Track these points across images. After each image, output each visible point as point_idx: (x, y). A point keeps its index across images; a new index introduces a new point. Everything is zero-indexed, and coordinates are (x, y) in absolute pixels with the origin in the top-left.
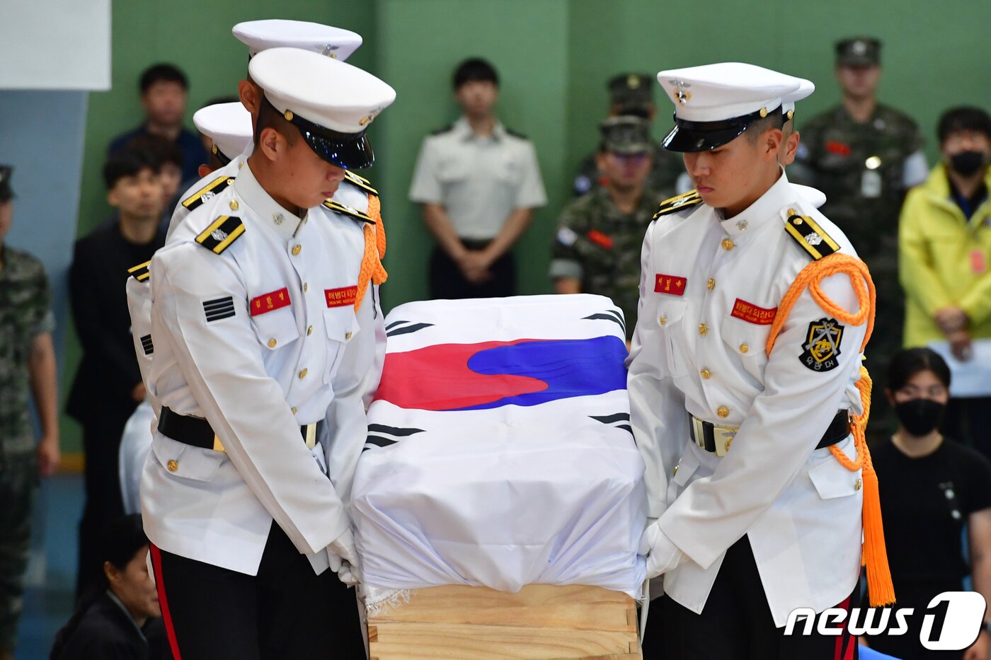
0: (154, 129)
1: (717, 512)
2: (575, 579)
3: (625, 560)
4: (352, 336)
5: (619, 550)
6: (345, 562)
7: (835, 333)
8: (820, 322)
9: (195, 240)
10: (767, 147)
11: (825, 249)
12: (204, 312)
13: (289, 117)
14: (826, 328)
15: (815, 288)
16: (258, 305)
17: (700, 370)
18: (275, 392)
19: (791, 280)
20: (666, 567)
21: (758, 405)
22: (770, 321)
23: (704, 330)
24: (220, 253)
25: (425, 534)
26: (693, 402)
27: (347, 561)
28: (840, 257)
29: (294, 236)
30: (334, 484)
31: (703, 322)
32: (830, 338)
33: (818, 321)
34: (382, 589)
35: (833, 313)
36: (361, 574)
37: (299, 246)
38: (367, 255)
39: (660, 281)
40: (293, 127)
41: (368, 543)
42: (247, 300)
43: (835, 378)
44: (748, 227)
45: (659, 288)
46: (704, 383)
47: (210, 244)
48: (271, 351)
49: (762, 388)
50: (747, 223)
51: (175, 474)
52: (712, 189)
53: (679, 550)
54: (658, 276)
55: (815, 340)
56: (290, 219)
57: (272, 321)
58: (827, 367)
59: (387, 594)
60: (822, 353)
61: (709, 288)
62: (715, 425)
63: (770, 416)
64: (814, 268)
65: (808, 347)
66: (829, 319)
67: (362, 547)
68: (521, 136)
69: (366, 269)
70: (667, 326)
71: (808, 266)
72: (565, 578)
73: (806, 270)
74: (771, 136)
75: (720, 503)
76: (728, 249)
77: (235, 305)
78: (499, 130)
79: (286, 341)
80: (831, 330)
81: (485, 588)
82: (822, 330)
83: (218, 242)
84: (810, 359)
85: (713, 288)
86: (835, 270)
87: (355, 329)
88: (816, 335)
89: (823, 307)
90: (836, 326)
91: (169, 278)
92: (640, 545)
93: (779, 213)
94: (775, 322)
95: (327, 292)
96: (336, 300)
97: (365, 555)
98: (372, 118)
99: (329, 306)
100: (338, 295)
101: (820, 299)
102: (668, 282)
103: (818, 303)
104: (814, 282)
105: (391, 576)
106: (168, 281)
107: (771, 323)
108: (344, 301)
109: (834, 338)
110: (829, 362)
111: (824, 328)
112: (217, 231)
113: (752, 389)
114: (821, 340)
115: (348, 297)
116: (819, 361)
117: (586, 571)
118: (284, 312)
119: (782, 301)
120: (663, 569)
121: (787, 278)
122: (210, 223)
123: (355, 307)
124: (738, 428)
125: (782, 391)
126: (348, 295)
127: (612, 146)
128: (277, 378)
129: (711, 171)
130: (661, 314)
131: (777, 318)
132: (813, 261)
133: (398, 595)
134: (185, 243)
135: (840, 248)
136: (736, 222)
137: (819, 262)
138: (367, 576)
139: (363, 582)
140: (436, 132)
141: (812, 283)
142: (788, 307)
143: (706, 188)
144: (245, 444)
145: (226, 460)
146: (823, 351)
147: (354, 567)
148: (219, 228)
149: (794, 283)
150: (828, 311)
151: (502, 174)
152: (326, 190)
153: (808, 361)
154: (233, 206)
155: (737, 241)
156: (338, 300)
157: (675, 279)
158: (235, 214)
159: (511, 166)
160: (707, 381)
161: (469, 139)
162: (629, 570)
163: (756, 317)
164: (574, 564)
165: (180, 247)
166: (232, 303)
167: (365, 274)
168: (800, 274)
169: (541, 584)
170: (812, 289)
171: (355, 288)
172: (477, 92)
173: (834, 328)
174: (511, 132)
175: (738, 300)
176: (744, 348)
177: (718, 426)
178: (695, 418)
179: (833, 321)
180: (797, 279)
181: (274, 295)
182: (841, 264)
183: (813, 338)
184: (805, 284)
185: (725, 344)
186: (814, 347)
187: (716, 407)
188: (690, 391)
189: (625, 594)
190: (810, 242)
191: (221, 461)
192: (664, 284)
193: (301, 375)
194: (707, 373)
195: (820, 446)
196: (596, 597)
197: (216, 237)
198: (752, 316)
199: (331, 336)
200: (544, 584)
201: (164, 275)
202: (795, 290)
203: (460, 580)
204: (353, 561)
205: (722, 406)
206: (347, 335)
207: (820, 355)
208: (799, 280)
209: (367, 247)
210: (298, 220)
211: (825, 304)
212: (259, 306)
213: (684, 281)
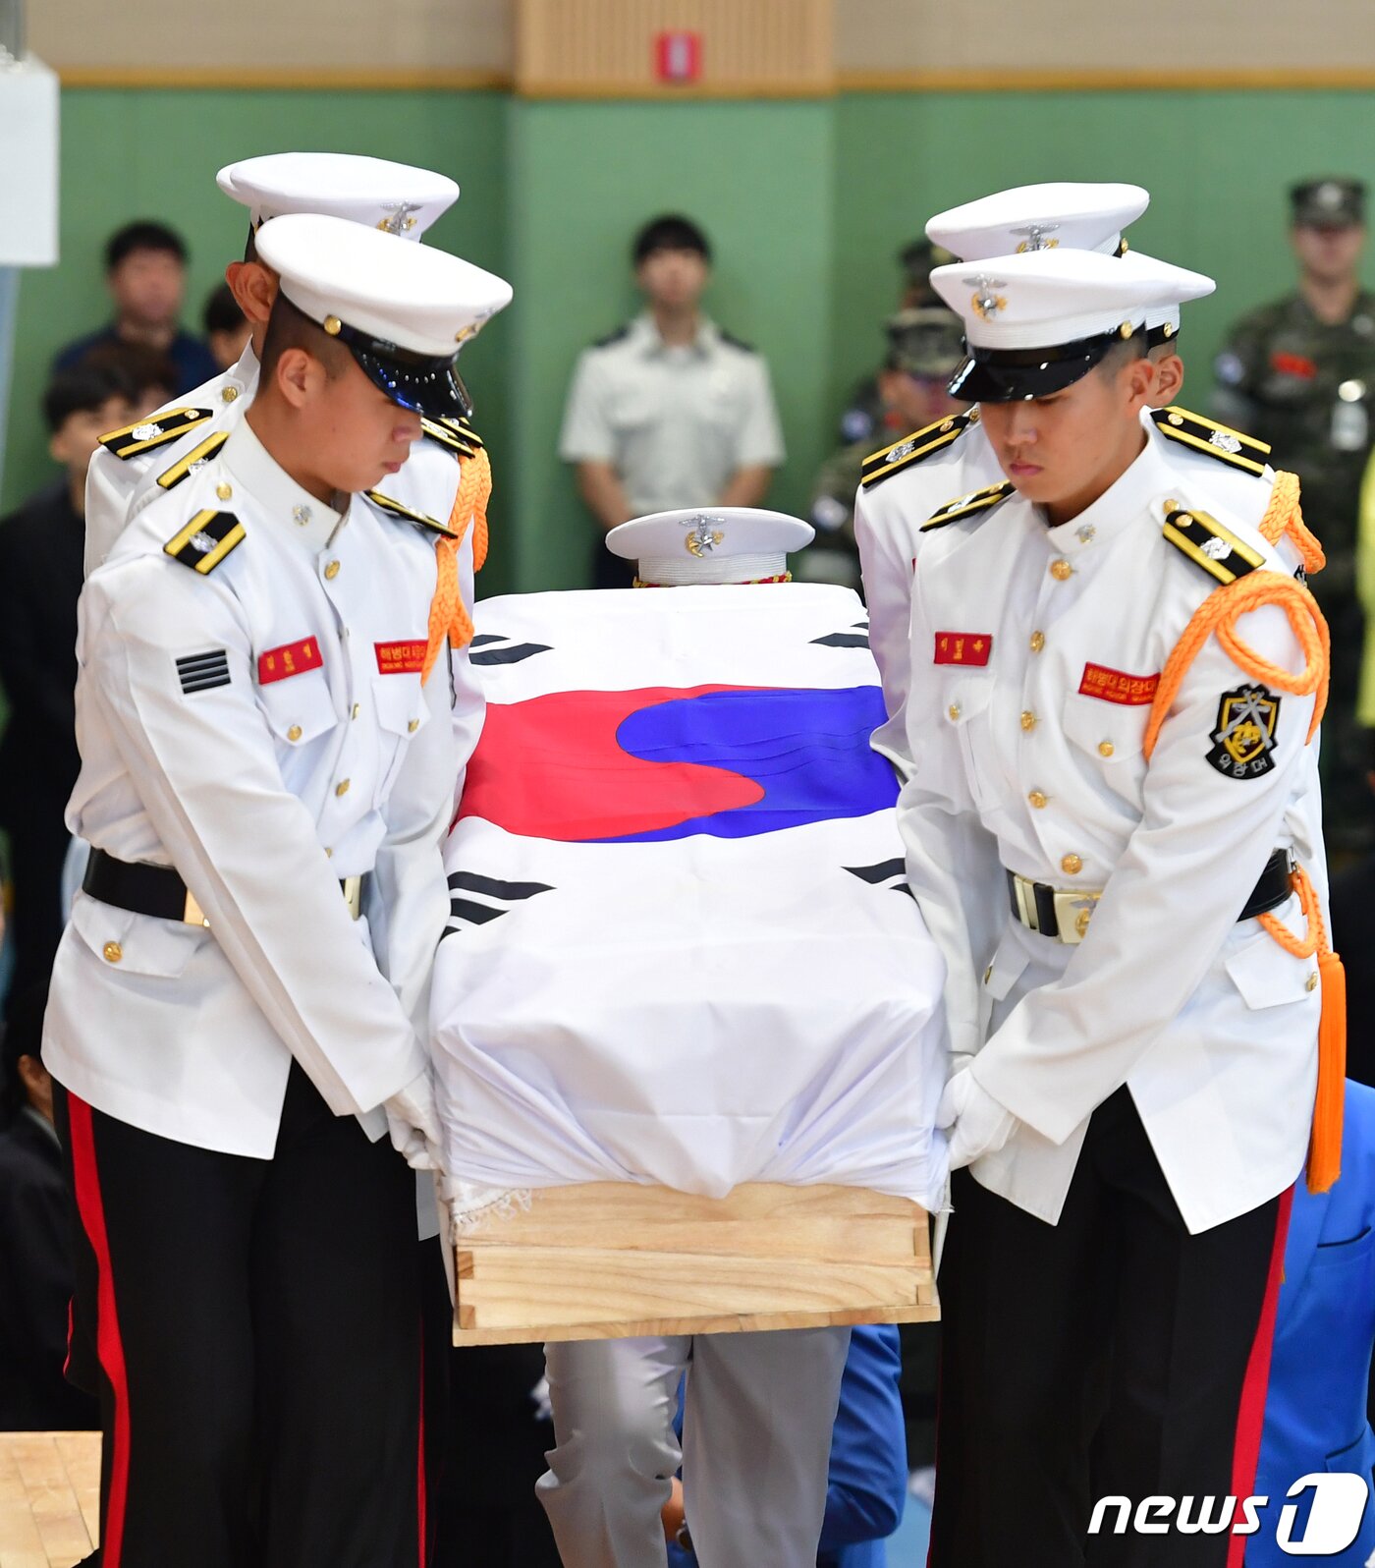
0: (130, 331)
1: (1072, 1042)
2: (822, 1176)
3: (913, 1142)
4: (419, 727)
5: (903, 1124)
6: (418, 1134)
7: (1265, 710)
8: (1239, 693)
9: (164, 550)
10: (1129, 391)
11: (1238, 565)
12: (177, 678)
13: (333, 328)
14: (1249, 701)
15: (1227, 634)
16: (271, 665)
17: (1026, 791)
18: (298, 819)
19: (1181, 622)
20: (984, 1147)
21: (1137, 847)
22: (1149, 697)
23: (1029, 722)
24: (208, 573)
25: (563, 1093)
26: (1016, 851)
27: (422, 1131)
28: (1267, 576)
29: (328, 545)
30: (398, 991)
31: (1026, 707)
32: (1258, 719)
33: (1234, 690)
34: (482, 1188)
35: (1262, 675)
36: (447, 1161)
37: (336, 564)
38: (441, 590)
39: (944, 644)
40: (338, 345)
41: (461, 1107)
42: (252, 658)
43: (1270, 790)
44: (1096, 537)
45: (942, 657)
46: (1036, 816)
47: (189, 557)
48: (291, 747)
49: (1138, 816)
50: (1093, 530)
51: (116, 966)
52: (1039, 469)
53: (1010, 1114)
54: (939, 637)
55: (1232, 723)
56: (323, 515)
57: (295, 692)
58: (1256, 770)
59: (492, 1195)
60: (1245, 747)
61: (1033, 649)
62: (1056, 887)
63: (1160, 864)
64: (1223, 599)
65: (1220, 737)
66: (1254, 685)
67: (450, 1113)
68: (745, 347)
69: (440, 615)
70: (962, 721)
71: (1211, 597)
72: (809, 1173)
73: (1208, 604)
74: (1136, 373)
75: (1079, 1024)
76: (1063, 578)
77: (231, 666)
78: (708, 335)
79: (319, 730)
80: (1259, 704)
81: (667, 1189)
82: (1243, 706)
83: (202, 555)
84: (1225, 759)
85: (1041, 649)
86: (1260, 600)
87: (423, 716)
88: (1233, 715)
89: (1243, 667)
90: (1267, 697)
91: (114, 618)
92: (938, 1111)
93: (1148, 508)
94: (1158, 699)
95: (378, 647)
96: (393, 661)
97: (453, 1127)
98: (478, 329)
99: (382, 671)
100: (397, 653)
101: (1236, 653)
102: (959, 644)
103: (1235, 659)
104: (1225, 624)
105: (500, 1166)
106: (113, 624)
107: (1150, 701)
108: (407, 665)
109: (1265, 718)
110: (1260, 762)
111: (1246, 703)
112: (200, 535)
113: (1124, 823)
114: (1243, 723)
115: (413, 659)
116: (1241, 761)
117: (841, 1162)
118: (312, 679)
119: (1170, 661)
120: (979, 1151)
121: (1174, 620)
122: (186, 522)
123: (423, 679)
124: (1100, 892)
125: (1180, 818)
126: (414, 654)
127: (906, 361)
128: (301, 792)
129: (1039, 435)
130: (951, 701)
131: (1161, 691)
132: (1220, 587)
133: (512, 1198)
134: (143, 556)
135: (1264, 561)
136: (1075, 530)
137: (1231, 587)
138: (458, 1163)
139: (451, 1174)
140: (602, 343)
141: (1221, 626)
142: (1180, 669)
143: (1029, 467)
144: (248, 912)
145: (208, 939)
146: (1247, 742)
147: (434, 1145)
148: (202, 530)
149: (1188, 628)
150: (1252, 673)
151: (709, 412)
152: (389, 459)
153: (1222, 761)
154: (225, 494)
155: (1078, 562)
156: (396, 661)
157: (970, 639)
158: (226, 508)
159: (724, 401)
160: (1041, 811)
161: (655, 355)
162: (921, 1160)
163: (1123, 692)
164: (823, 1150)
165: (135, 565)
166: (224, 662)
167: (438, 624)
168: (1199, 612)
169: (766, 1183)
170: (1222, 635)
171: (424, 644)
172: (673, 269)
173: (1263, 702)
174: (727, 338)
175: (1089, 667)
176: (1105, 748)
177: (1062, 891)
178: (1019, 877)
179: (1261, 688)
180: (1193, 621)
181: (295, 648)
182: (1269, 589)
183: (1229, 721)
184: (1207, 627)
185: (1069, 742)
186: (1231, 736)
187: (1060, 855)
188: (1008, 833)
189: (910, 1201)
190: (1211, 554)
191: (198, 942)
192: (952, 649)
193: (340, 790)
194: (1039, 798)
195: (1243, 917)
196: (860, 1206)
197: (200, 544)
198: (1117, 691)
199: (386, 725)
200: (771, 1183)
201: (107, 614)
202: (1190, 640)
203: (620, 1174)
204: (431, 1133)
205: (1070, 855)
206: (410, 724)
207: (1243, 751)
208: (1198, 622)
209: (442, 576)
210: (336, 516)
211: (1246, 660)
212: (273, 666)
213: (987, 640)
